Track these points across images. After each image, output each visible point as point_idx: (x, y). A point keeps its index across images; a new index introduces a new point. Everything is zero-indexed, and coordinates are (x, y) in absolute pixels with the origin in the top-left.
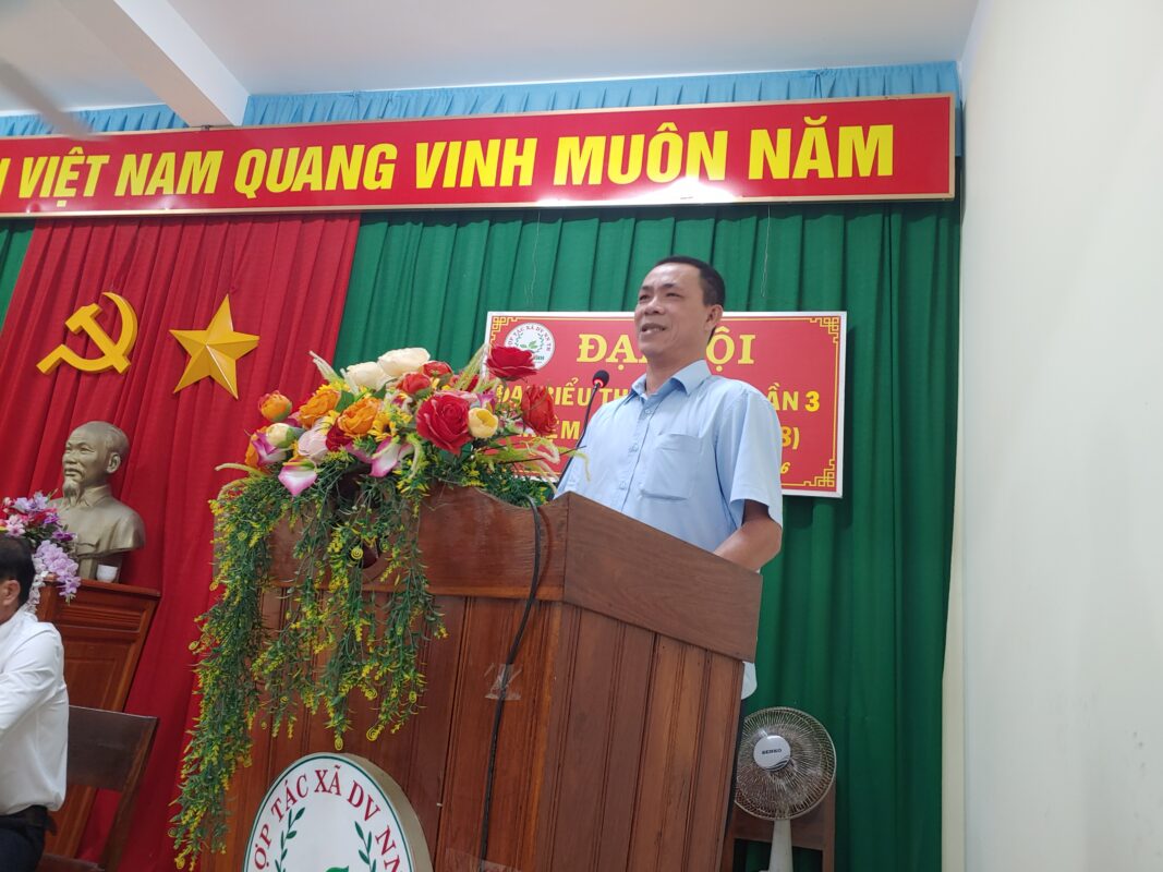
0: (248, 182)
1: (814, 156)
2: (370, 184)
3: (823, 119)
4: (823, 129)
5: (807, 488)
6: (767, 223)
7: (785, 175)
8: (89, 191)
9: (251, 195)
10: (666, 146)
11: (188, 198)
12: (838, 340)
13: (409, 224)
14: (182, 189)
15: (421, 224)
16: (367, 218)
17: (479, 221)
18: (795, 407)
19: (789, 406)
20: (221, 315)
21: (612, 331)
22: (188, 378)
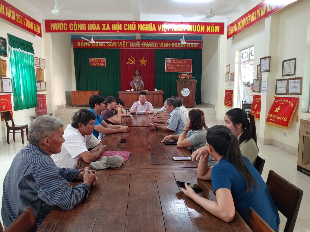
0: (144, 46)
2: (156, 46)
8: (127, 46)
12: (192, 61)
15: (160, 50)
16: (155, 49)
18: (189, 66)
20: (143, 59)
21: (176, 60)
22: (141, 64)
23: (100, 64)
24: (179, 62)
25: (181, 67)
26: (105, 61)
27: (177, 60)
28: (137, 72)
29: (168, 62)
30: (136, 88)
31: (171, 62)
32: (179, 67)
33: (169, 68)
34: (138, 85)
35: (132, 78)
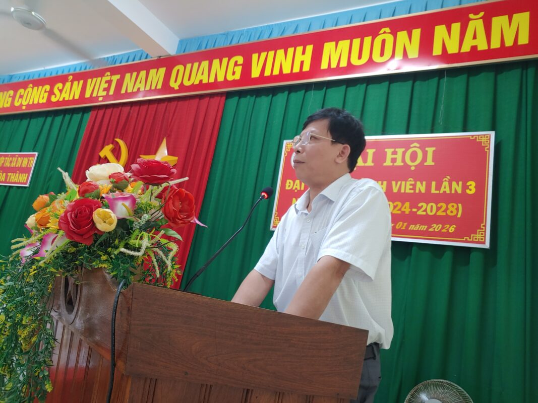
0: (176, 81)
1: (475, 37)
2: (230, 78)
3: (482, 14)
4: (481, 21)
5: (466, 241)
6: (445, 80)
7: (456, 51)
8: (111, 92)
9: (177, 88)
10: (384, 42)
11: (151, 91)
12: (489, 149)
13: (249, 97)
14: (148, 88)
15: (254, 96)
16: (229, 95)
17: (283, 92)
18: (459, 191)
19: (456, 190)
23: (18, 175)
26: (32, 162)
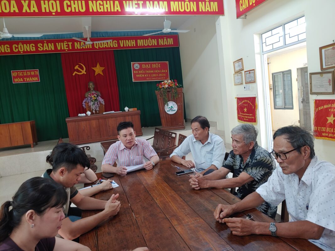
1: (165, 42)
2: (115, 46)
3: (166, 38)
8: (71, 48)
10: (150, 41)
12: (168, 64)
16: (114, 51)
18: (165, 72)
20: (98, 65)
21: (146, 64)
22: (96, 74)
23: (31, 78)
24: (151, 66)
25: (154, 73)
26: (38, 73)
27: (148, 64)
28: (91, 85)
29: (135, 67)
30: (93, 110)
31: (139, 67)
32: (151, 74)
33: (137, 76)
34: (96, 104)
35: (85, 95)
